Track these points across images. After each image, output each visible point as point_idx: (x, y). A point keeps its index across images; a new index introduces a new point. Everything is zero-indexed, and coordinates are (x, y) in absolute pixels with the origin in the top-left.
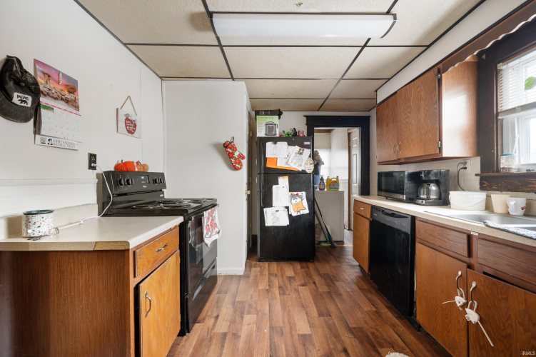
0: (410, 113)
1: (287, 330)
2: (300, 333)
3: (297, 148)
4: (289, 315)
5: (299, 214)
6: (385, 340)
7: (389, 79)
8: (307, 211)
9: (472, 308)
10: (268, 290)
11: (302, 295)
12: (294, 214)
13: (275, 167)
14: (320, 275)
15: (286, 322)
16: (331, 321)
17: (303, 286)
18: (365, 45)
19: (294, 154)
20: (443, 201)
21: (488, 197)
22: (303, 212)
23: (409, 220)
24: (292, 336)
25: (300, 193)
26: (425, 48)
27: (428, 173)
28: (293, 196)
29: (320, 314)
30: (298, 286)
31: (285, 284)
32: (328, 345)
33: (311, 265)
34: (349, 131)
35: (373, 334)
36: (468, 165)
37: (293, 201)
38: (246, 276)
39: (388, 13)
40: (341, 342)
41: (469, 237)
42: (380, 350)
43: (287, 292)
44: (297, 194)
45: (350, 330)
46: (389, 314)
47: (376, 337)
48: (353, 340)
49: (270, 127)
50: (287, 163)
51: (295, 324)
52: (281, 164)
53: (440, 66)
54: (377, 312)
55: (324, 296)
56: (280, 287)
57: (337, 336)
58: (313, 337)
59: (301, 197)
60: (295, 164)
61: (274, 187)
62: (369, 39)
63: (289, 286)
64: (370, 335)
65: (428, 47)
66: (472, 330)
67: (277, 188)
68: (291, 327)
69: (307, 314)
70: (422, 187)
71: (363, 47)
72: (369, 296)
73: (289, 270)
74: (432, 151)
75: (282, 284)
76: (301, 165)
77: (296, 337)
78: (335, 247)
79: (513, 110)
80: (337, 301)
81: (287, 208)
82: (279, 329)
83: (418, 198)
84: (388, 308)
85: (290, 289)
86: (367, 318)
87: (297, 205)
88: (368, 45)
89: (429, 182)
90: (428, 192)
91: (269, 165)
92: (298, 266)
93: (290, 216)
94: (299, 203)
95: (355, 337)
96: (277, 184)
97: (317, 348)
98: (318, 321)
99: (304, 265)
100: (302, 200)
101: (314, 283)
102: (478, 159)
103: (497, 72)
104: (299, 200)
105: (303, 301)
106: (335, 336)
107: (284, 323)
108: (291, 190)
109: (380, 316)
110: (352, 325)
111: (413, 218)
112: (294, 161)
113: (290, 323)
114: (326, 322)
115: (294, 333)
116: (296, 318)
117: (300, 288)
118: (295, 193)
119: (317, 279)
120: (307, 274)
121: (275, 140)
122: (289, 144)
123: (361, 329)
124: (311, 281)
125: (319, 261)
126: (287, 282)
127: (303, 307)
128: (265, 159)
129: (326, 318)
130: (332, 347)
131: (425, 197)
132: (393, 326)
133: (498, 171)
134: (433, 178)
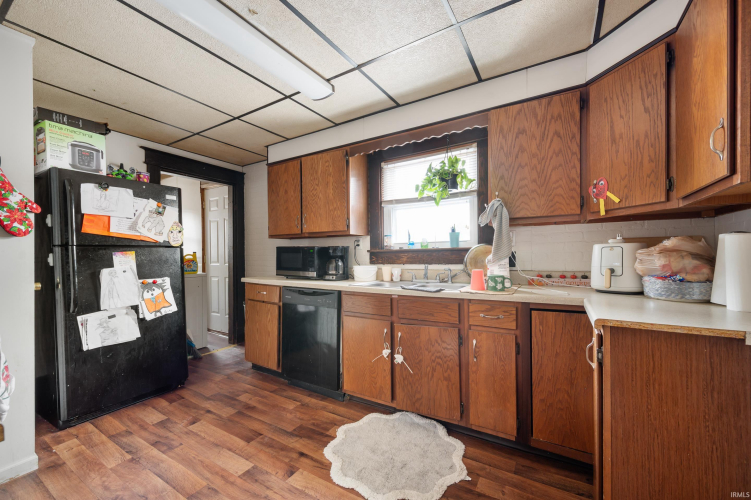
0: (318, 185)
1: (218, 483)
2: (240, 473)
3: (152, 204)
4: (206, 467)
5: (159, 315)
6: (326, 423)
7: (288, 139)
8: (174, 308)
9: (398, 353)
10: (132, 460)
11: (203, 435)
12: (149, 317)
13: (105, 233)
14: (208, 399)
15: (209, 475)
16: (266, 439)
17: (194, 423)
18: (290, 97)
19: (146, 213)
20: (347, 275)
21: (379, 269)
22: (165, 311)
23: (336, 295)
24: (232, 483)
25: (159, 281)
26: (332, 124)
27: (335, 249)
28: (145, 286)
29: (248, 440)
30: (187, 425)
31: (160, 437)
32: (282, 461)
33: (185, 393)
34: (203, 187)
35: (313, 424)
36: (361, 243)
37: (147, 295)
38: (52, 466)
39: (328, 80)
40: (292, 450)
41: (392, 299)
42: (328, 433)
43: (175, 443)
44: (154, 282)
45: (291, 434)
46: (314, 401)
47: (318, 425)
48: (301, 441)
49: (83, 152)
50: (133, 227)
51: (223, 470)
52: (119, 229)
53: (348, 148)
54: (302, 405)
55: (237, 419)
56: (155, 444)
57: (284, 448)
58: (260, 465)
59: (161, 287)
60: (149, 230)
61: (105, 273)
62: (298, 93)
63: (170, 435)
64: (312, 427)
65: (337, 125)
66: (397, 370)
67: (110, 274)
68: (222, 476)
69: (230, 450)
70: (330, 263)
71: (286, 97)
72: (285, 394)
73: (150, 415)
74: (341, 227)
75: (154, 438)
76: (161, 233)
77: (239, 481)
78: (201, 358)
79: (391, 202)
80: (256, 416)
81: (135, 308)
82: (205, 491)
83: (327, 274)
84: (309, 396)
85: (175, 437)
86: (298, 415)
87: (155, 300)
88: (293, 97)
89: (336, 258)
90: (337, 268)
91: (88, 228)
92: (163, 403)
93: (141, 322)
94: (157, 297)
95: (301, 437)
96: (111, 265)
97: (274, 473)
98: (251, 448)
99: (172, 396)
100: (164, 291)
101: (209, 412)
102: (368, 238)
103: (381, 169)
104: (157, 291)
105: (212, 439)
106: (282, 449)
107: (207, 479)
108: (141, 275)
109: (308, 406)
110: (290, 429)
111: (340, 292)
112: (148, 225)
113: (217, 473)
114: (262, 444)
115: (232, 479)
116: (220, 463)
117: (191, 427)
118: (151, 281)
119: (208, 405)
120: (187, 406)
121: (104, 182)
122: (136, 195)
123: (301, 427)
124: (202, 412)
125: (193, 383)
126: (162, 432)
127: (217, 445)
128: (80, 216)
129: (258, 439)
130: (287, 460)
131: (334, 272)
132: (324, 408)
133: (382, 248)
134: (339, 254)
